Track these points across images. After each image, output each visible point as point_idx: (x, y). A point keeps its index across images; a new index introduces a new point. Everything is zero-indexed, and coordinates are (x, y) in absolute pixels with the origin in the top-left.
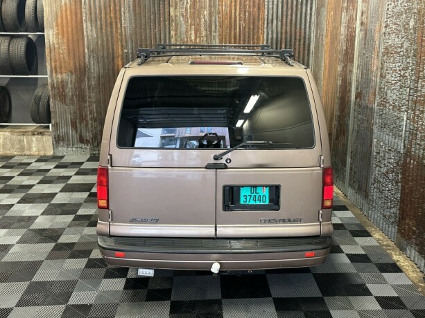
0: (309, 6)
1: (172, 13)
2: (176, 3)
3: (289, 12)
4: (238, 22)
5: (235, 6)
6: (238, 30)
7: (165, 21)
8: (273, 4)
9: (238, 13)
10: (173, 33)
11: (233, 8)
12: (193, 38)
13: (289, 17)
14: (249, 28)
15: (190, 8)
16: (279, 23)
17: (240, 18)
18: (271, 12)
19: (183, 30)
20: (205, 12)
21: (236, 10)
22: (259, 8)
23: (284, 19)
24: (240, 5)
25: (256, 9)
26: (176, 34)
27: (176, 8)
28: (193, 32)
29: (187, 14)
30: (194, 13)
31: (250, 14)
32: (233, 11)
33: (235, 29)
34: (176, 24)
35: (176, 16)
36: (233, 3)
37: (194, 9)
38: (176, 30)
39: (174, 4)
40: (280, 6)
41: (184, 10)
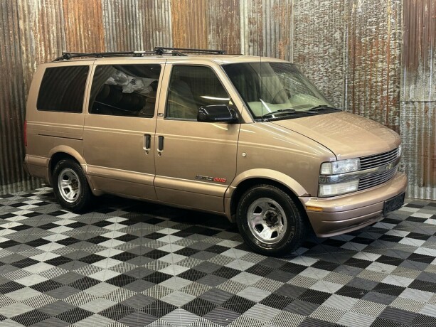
0: (135, 29)
1: (22, 27)
2: (24, 16)
3: (122, 34)
4: (83, 41)
5: (79, 23)
6: (83, 48)
7: (14, 34)
8: (109, 25)
9: (82, 30)
10: (24, 48)
11: (78, 25)
12: (44, 55)
13: (122, 38)
14: (93, 47)
15: (39, 23)
16: (115, 44)
17: (84, 35)
18: (108, 33)
19: (34, 45)
20: (54, 28)
21: (80, 28)
22: (99, 28)
23: (119, 40)
24: (83, 23)
25: (96, 29)
26: (27, 50)
27: (25, 21)
28: (43, 48)
29: (36, 28)
30: (43, 28)
31: (92, 33)
32: (78, 29)
33: (81, 47)
34: (26, 39)
35: (25, 30)
36: (77, 21)
37: (43, 23)
38: (26, 46)
39: (22, 16)
40: (114, 27)
41: (32, 24)
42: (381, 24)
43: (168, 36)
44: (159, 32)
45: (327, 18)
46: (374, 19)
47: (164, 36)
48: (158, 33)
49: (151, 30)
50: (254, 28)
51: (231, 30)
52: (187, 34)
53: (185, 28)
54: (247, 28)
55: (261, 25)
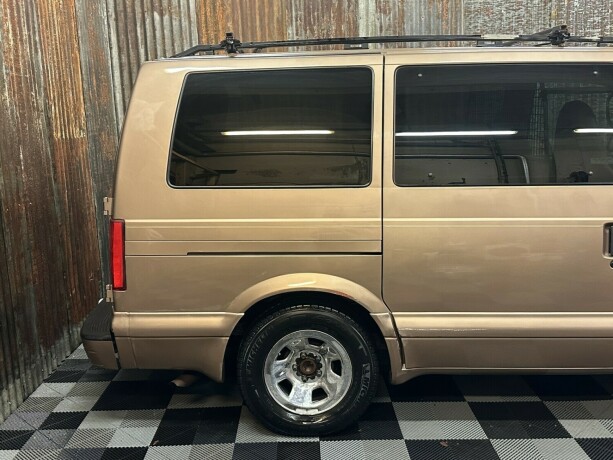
4: (55, 17)
12: (12, 43)
28: (10, 26)
42: (608, 27)
43: (185, 23)
44: (162, 15)
45: (522, 12)
46: (597, 19)
47: (175, 23)
48: (157, 16)
49: (138, 10)
50: (386, 20)
51: (339, 20)
52: (235, 22)
53: (229, 11)
54: (372, 18)
55: (402, 17)
